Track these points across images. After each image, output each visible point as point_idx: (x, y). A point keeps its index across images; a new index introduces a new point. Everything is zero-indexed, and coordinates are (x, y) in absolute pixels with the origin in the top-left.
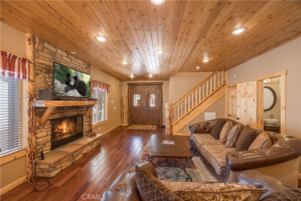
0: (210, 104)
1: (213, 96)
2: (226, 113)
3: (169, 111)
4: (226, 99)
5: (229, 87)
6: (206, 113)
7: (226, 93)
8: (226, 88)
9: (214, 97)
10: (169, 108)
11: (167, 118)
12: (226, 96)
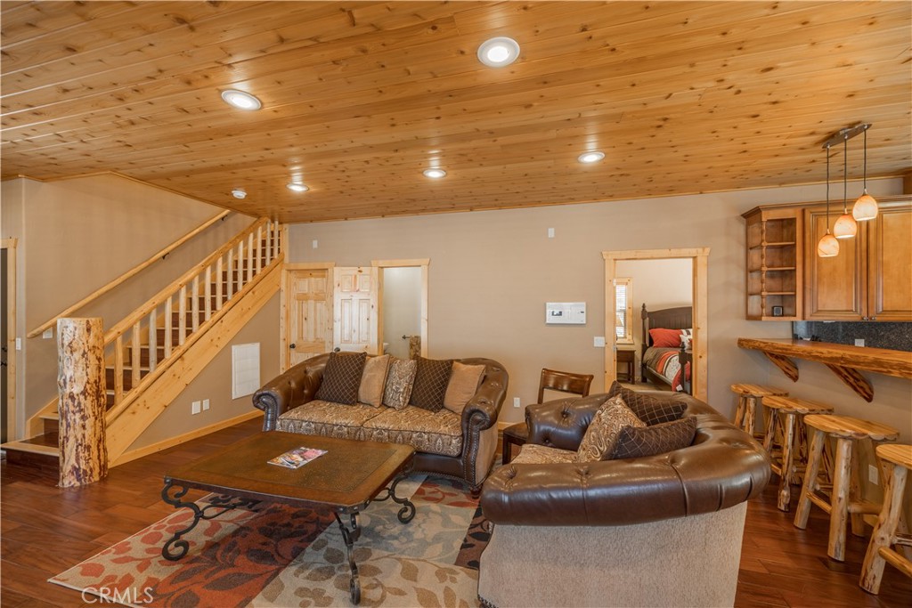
0: (247, 318)
1: (253, 293)
2: (281, 342)
3: (92, 357)
4: (283, 302)
5: (290, 271)
6: (234, 348)
7: (283, 287)
8: (284, 272)
9: (256, 293)
10: (92, 341)
11: (84, 393)
12: (283, 295)
